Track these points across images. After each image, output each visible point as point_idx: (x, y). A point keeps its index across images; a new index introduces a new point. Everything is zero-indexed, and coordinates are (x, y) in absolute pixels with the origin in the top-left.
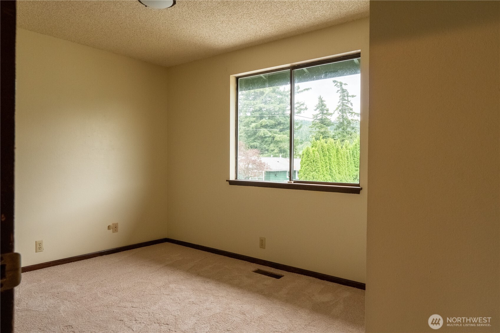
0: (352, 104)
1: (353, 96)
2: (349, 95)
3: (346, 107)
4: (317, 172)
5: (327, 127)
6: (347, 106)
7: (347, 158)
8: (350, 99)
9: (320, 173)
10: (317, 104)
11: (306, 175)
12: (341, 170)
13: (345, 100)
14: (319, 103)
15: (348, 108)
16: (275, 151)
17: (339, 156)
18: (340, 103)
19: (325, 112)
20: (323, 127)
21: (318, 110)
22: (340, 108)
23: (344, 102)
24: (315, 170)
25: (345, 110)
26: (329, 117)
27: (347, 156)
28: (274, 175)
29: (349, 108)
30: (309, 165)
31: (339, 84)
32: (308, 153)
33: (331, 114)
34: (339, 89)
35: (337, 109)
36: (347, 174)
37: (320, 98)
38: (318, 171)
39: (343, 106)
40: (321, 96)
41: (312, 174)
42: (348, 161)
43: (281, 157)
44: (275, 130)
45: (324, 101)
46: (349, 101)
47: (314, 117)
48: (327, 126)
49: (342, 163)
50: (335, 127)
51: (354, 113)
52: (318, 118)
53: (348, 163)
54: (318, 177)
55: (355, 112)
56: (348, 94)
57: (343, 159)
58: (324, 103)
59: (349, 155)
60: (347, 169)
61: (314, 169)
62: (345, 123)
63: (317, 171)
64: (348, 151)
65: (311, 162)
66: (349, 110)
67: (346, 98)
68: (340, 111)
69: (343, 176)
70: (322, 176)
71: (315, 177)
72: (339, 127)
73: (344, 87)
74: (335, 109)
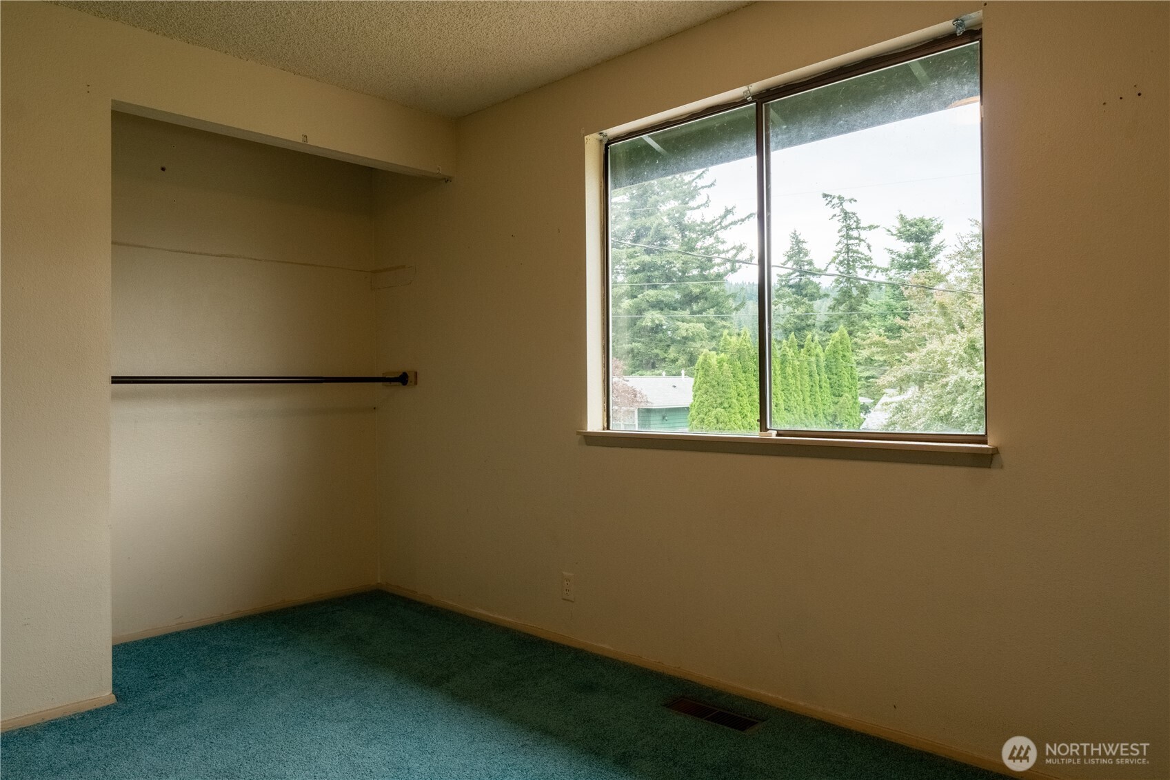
0: (869, 247)
1: (871, 227)
2: (861, 225)
3: (855, 254)
4: (724, 408)
5: (811, 303)
6: (857, 252)
7: (811, 376)
8: (864, 234)
9: (733, 411)
10: (788, 249)
11: (701, 416)
12: (792, 403)
13: (851, 238)
14: (792, 248)
15: (860, 255)
16: (679, 363)
17: (789, 370)
18: (841, 246)
19: (806, 267)
20: (803, 304)
21: (790, 264)
22: (841, 258)
23: (851, 242)
24: (721, 404)
25: (853, 261)
26: (815, 279)
27: (811, 372)
28: (661, 418)
29: (862, 256)
30: (708, 393)
31: (836, 201)
32: (705, 367)
33: (819, 273)
34: (837, 211)
35: (833, 261)
36: (809, 412)
37: (795, 234)
38: (728, 406)
39: (848, 253)
40: (795, 231)
41: (714, 412)
42: (811, 383)
43: (683, 374)
44: (679, 313)
45: (803, 242)
46: (861, 240)
47: (782, 281)
48: (811, 300)
49: (797, 387)
50: (829, 302)
51: (875, 267)
52: (792, 282)
53: (812, 386)
54: (727, 419)
55: (879, 265)
56: (858, 221)
57: (799, 378)
58: (804, 246)
59: (815, 369)
60: (808, 400)
61: (719, 401)
62: (855, 292)
63: (726, 405)
64: (813, 359)
65: (714, 386)
66: (863, 261)
67: (854, 233)
68: (841, 263)
69: (797, 416)
70: (739, 416)
71: (721, 420)
72: (839, 302)
73: (848, 207)
74: (830, 261)
